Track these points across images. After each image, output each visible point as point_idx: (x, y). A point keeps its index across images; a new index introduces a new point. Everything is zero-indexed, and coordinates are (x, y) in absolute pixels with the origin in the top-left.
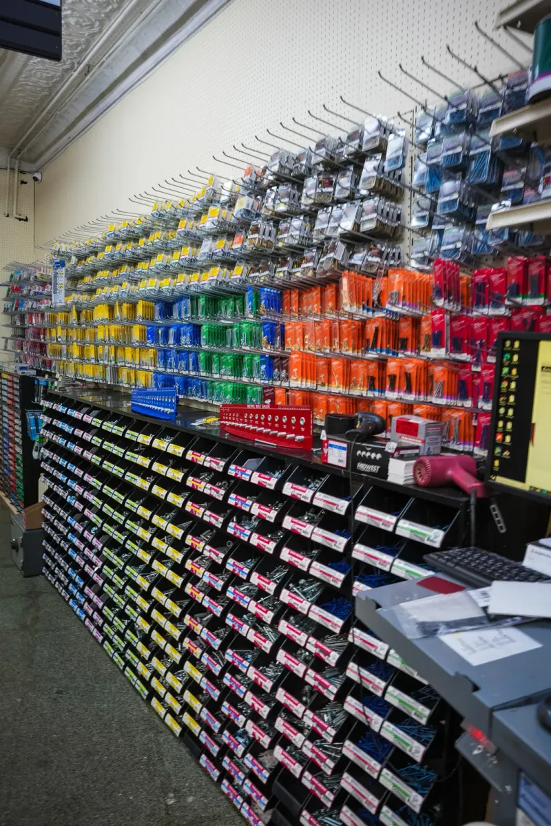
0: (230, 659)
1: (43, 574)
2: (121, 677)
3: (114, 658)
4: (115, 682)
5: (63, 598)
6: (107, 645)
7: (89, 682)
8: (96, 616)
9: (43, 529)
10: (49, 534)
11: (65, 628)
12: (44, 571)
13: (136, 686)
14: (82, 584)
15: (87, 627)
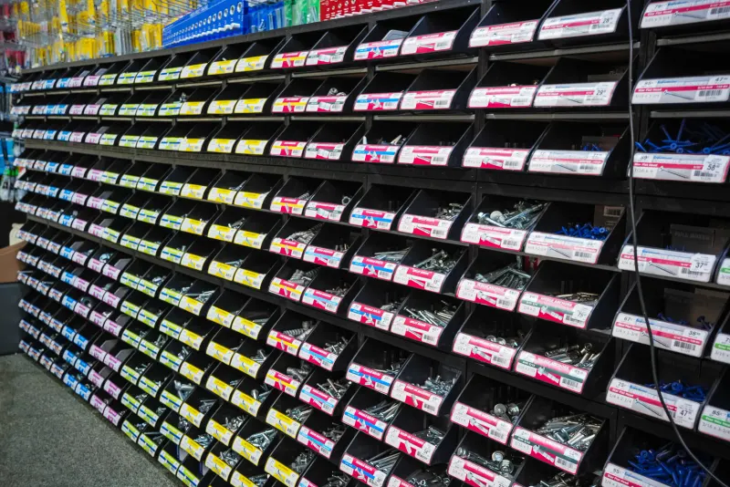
0: (357, 379)
1: (21, 351)
2: (151, 468)
3: (140, 443)
4: (143, 475)
5: (54, 376)
6: (128, 427)
7: (101, 477)
8: (109, 386)
9: (20, 282)
10: (30, 287)
11: (58, 413)
12: (21, 346)
13: (179, 475)
14: (84, 344)
15: (94, 408)
